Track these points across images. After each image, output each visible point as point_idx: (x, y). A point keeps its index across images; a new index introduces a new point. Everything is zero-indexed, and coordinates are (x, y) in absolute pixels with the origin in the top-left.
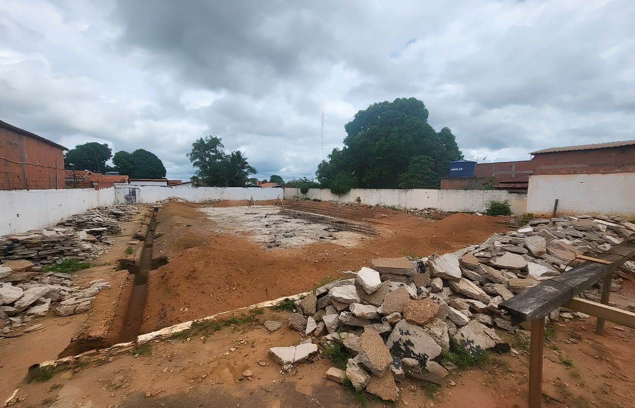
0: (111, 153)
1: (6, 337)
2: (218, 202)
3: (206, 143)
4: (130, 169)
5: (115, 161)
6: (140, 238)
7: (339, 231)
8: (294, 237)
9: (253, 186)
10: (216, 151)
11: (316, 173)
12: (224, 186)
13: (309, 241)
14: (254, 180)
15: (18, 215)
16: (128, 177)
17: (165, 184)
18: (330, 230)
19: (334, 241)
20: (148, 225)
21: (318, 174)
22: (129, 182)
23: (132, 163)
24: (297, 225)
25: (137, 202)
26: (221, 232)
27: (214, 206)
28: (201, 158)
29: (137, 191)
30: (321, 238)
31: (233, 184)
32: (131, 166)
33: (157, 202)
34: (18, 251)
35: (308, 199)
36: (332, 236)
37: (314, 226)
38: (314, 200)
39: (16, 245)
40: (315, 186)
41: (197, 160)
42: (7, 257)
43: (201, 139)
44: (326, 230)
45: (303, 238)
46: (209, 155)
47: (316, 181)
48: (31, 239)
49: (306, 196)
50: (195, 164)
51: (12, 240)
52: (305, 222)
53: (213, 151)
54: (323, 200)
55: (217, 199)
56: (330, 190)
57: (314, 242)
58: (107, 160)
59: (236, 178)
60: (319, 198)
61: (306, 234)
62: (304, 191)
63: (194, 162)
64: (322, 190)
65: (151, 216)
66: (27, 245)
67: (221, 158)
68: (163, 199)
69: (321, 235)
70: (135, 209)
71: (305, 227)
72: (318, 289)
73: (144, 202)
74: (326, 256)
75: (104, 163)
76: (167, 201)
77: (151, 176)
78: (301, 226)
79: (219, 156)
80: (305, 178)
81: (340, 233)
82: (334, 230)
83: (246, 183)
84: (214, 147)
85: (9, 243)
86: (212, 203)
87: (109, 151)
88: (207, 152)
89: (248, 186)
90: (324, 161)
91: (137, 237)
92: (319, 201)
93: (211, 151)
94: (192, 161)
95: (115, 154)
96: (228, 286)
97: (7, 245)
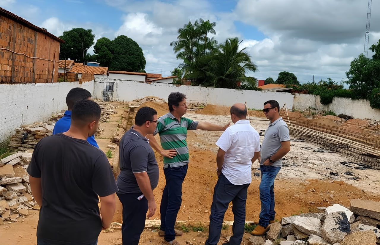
0: (93, 40)
1: (33, 209)
2: (201, 107)
3: (195, 28)
4: (110, 59)
5: (97, 49)
6: (117, 143)
7: (365, 167)
8: (293, 168)
9: (250, 89)
10: (206, 39)
11: (348, 74)
12: (211, 85)
13: (313, 176)
14: (252, 80)
15: (27, 107)
16: (107, 68)
17: (143, 78)
18: (352, 165)
19: (352, 182)
20: (124, 128)
21: (351, 75)
22: (108, 75)
23: (112, 52)
24: (304, 151)
25: (114, 99)
26: (201, 146)
27: (196, 112)
28: (188, 48)
29: (115, 86)
30: (332, 174)
31: (222, 84)
32: (111, 56)
33: (134, 101)
34: (30, 141)
35: (331, 113)
36: (350, 174)
37: (327, 155)
38: (342, 116)
39: (29, 135)
40: (345, 95)
41: (182, 50)
42: (22, 145)
43: (190, 23)
44: (343, 163)
45: (306, 170)
46: (196, 44)
47: (347, 87)
48: (39, 131)
49: (328, 108)
50: (180, 56)
51: (26, 130)
52: (316, 148)
53: (202, 39)
54: (356, 117)
55: (201, 102)
56: (368, 103)
57: (320, 178)
58: (88, 48)
59: (228, 76)
60: (349, 114)
61: (310, 165)
62: (326, 101)
63: (178, 53)
64: (356, 101)
65: (127, 117)
66: (36, 136)
67: (211, 48)
68: (140, 98)
69: (333, 170)
70: (112, 108)
71: (313, 156)
72: (285, 218)
73: (121, 99)
74: (330, 198)
75: (86, 52)
76: (144, 101)
77: (130, 68)
78: (307, 153)
79: (209, 45)
80: (330, 79)
81: (368, 171)
82: (358, 166)
83: (241, 84)
84: (205, 33)
85: (25, 132)
86: (194, 107)
87: (91, 38)
88: (195, 40)
89: (243, 88)
90: (361, 57)
91: (114, 141)
92: (350, 118)
93: (199, 38)
94: (176, 52)
95: (98, 41)
96: (200, 207)
97: (24, 134)
